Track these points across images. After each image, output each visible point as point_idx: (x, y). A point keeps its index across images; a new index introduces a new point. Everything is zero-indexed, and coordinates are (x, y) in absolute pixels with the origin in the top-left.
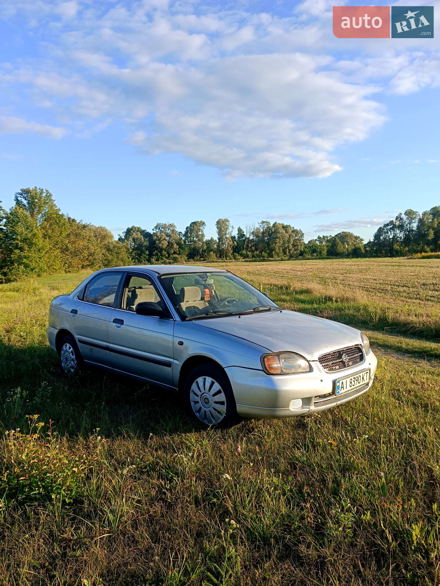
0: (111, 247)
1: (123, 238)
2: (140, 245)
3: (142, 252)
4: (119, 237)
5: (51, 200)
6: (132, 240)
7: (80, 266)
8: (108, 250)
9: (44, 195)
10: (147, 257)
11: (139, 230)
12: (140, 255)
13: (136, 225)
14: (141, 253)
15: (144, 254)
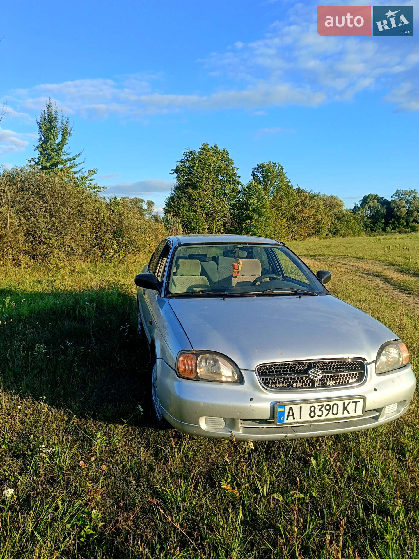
0: (341, 215)
1: (359, 206)
2: (377, 213)
3: (378, 220)
4: (355, 205)
5: (282, 173)
6: (367, 208)
7: (306, 235)
8: (338, 218)
9: (276, 168)
10: (383, 226)
11: (376, 198)
12: (375, 224)
13: (374, 193)
14: (376, 221)
15: (380, 222)
